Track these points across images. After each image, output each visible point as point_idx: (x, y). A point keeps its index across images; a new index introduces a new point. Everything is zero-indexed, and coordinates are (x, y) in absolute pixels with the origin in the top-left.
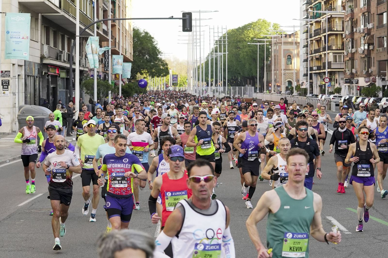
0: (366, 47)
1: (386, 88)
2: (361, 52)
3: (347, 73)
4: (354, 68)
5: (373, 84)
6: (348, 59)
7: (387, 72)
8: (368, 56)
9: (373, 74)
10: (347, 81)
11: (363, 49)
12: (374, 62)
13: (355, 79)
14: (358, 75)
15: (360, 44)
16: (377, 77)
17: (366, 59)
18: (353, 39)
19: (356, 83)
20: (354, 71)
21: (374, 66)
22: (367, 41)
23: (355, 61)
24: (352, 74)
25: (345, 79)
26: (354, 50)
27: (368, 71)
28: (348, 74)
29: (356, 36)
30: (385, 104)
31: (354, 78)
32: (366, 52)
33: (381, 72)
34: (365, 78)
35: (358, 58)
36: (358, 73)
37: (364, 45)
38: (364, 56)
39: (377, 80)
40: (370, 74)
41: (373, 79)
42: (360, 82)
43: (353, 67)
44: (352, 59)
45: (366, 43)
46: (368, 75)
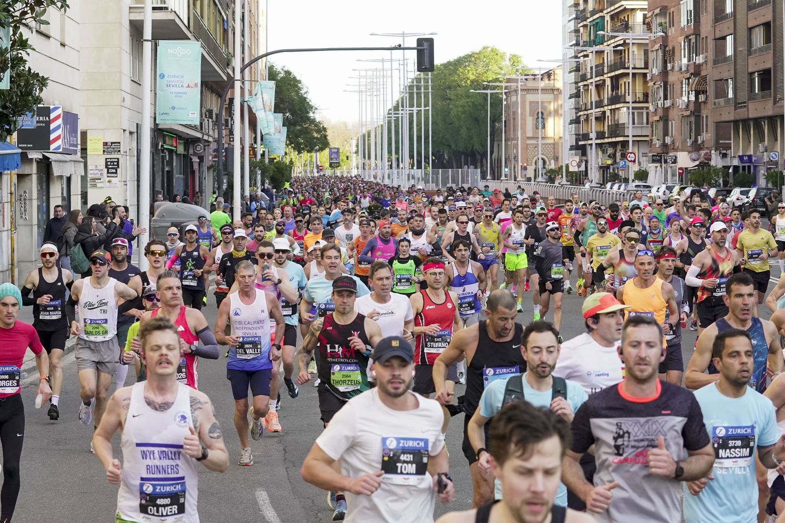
0: (692, 98)
1: (731, 171)
2: (684, 107)
3: (656, 144)
4: (667, 135)
5: (705, 164)
6: (657, 118)
7: (732, 142)
8: (696, 114)
9: (706, 146)
10: (654, 158)
11: (686, 101)
12: (707, 125)
13: (671, 154)
14: (676, 148)
15: (679, 92)
16: (713, 152)
17: (693, 119)
18: (666, 84)
19: (673, 163)
20: (668, 140)
21: (707, 131)
22: (694, 86)
23: (670, 123)
24: (664, 145)
25: (651, 154)
26: (668, 103)
27: (696, 141)
28: (657, 146)
29: (672, 78)
30: (738, 199)
31: (667, 153)
32: (692, 107)
33: (721, 142)
34: (689, 152)
35: (676, 117)
36: (677, 144)
37: (689, 94)
38: (688, 113)
39: (713, 156)
40: (700, 145)
41: (705, 154)
42: (679, 160)
43: (666, 133)
44: (665, 119)
45: (693, 89)
46: (697, 147)
